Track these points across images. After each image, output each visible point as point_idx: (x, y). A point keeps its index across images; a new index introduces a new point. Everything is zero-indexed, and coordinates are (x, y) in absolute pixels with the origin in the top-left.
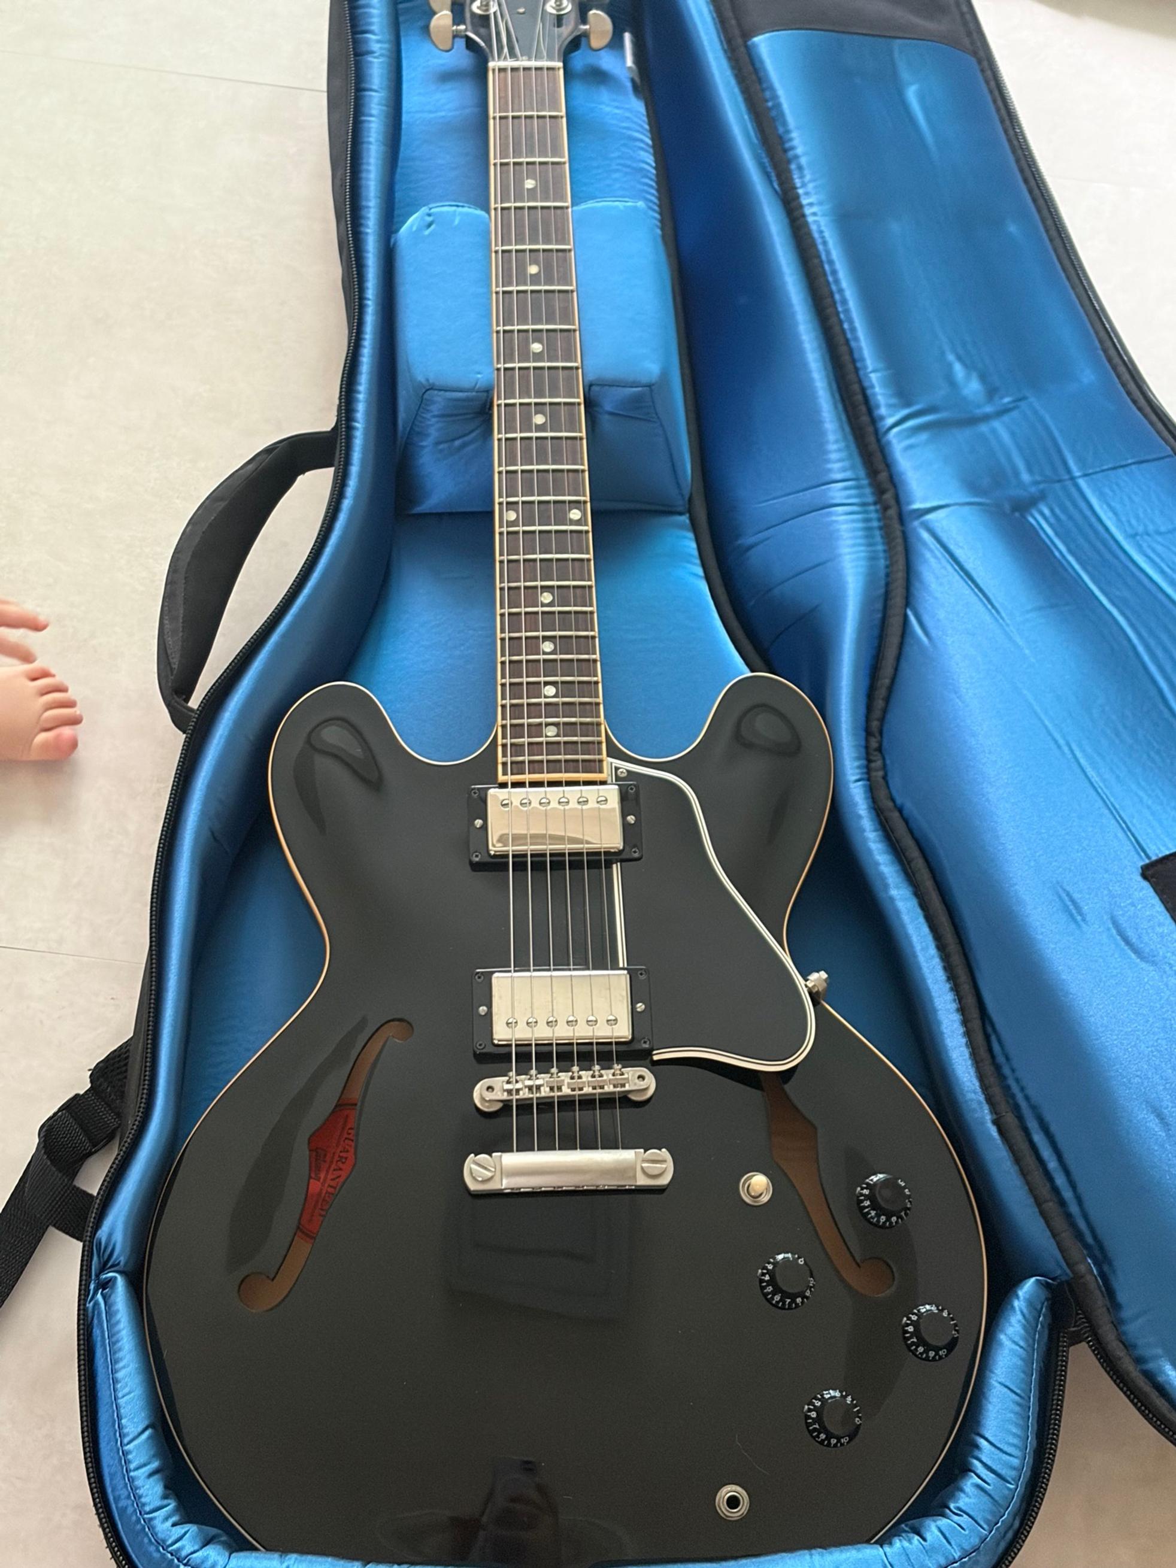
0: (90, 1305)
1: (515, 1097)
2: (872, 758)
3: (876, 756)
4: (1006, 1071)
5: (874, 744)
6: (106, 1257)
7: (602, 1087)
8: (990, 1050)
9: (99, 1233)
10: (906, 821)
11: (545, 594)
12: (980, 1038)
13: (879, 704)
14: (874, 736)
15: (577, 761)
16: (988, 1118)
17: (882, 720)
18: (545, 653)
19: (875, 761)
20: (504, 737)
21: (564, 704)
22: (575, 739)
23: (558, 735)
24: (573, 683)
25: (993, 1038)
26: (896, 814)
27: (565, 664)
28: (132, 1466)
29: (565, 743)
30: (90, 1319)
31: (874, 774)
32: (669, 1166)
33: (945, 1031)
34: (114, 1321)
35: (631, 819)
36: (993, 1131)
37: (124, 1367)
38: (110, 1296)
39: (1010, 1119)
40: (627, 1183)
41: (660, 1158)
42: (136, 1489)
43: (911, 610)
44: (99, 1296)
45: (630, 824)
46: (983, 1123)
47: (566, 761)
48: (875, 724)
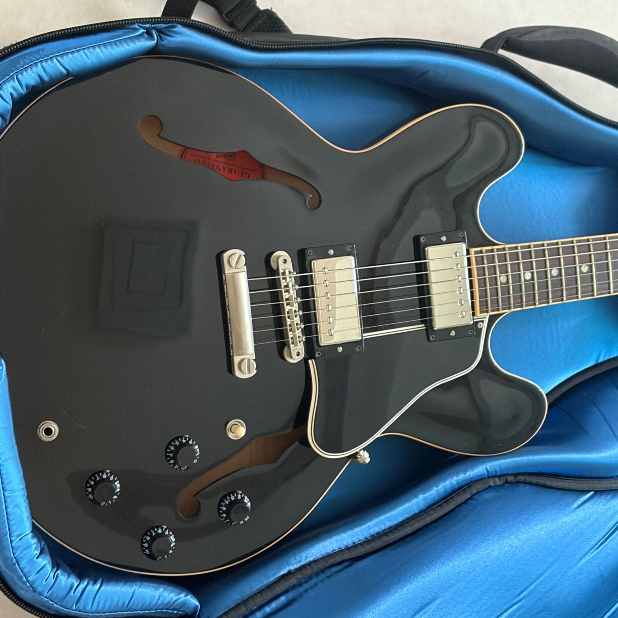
0: (136, 26)
1: (281, 277)
2: (501, 478)
3: (503, 480)
4: (322, 576)
5: (510, 478)
6: (166, 32)
7: (291, 330)
8: (333, 565)
9: (180, 26)
10: (465, 502)
11: (587, 267)
12: (339, 559)
13: (534, 480)
14: (515, 478)
15: (486, 297)
16: (292, 568)
17: (525, 483)
18: (551, 270)
19: (499, 480)
20: (498, 250)
21: (521, 286)
22: (500, 294)
23: (501, 284)
24: (534, 290)
25: (340, 567)
26: (468, 496)
27: (545, 284)
28: (44, 64)
29: (497, 288)
30: (128, 27)
31: (492, 480)
32: (247, 376)
33: (341, 536)
34: (129, 42)
35: (453, 333)
36: (284, 571)
37: (102, 51)
38: (143, 38)
39: (293, 581)
40: (234, 351)
41: (251, 370)
42: (31, 68)
43: (593, 494)
44: (142, 31)
45: (450, 333)
46: (288, 565)
47: (486, 290)
48: (522, 478)
